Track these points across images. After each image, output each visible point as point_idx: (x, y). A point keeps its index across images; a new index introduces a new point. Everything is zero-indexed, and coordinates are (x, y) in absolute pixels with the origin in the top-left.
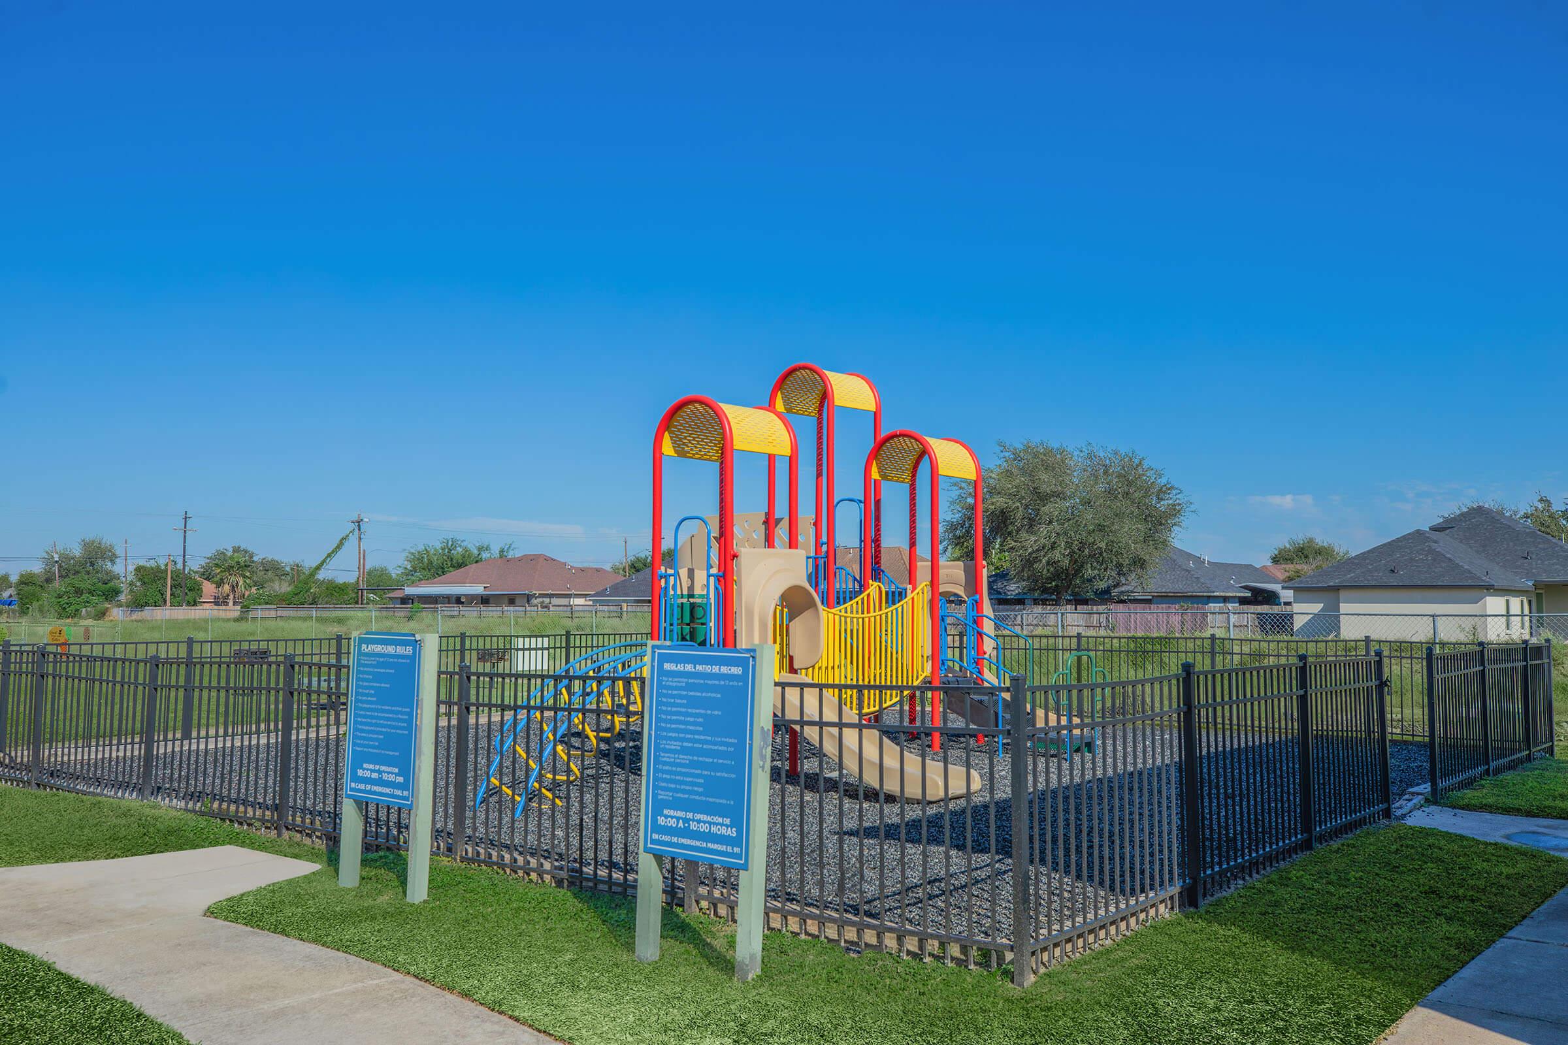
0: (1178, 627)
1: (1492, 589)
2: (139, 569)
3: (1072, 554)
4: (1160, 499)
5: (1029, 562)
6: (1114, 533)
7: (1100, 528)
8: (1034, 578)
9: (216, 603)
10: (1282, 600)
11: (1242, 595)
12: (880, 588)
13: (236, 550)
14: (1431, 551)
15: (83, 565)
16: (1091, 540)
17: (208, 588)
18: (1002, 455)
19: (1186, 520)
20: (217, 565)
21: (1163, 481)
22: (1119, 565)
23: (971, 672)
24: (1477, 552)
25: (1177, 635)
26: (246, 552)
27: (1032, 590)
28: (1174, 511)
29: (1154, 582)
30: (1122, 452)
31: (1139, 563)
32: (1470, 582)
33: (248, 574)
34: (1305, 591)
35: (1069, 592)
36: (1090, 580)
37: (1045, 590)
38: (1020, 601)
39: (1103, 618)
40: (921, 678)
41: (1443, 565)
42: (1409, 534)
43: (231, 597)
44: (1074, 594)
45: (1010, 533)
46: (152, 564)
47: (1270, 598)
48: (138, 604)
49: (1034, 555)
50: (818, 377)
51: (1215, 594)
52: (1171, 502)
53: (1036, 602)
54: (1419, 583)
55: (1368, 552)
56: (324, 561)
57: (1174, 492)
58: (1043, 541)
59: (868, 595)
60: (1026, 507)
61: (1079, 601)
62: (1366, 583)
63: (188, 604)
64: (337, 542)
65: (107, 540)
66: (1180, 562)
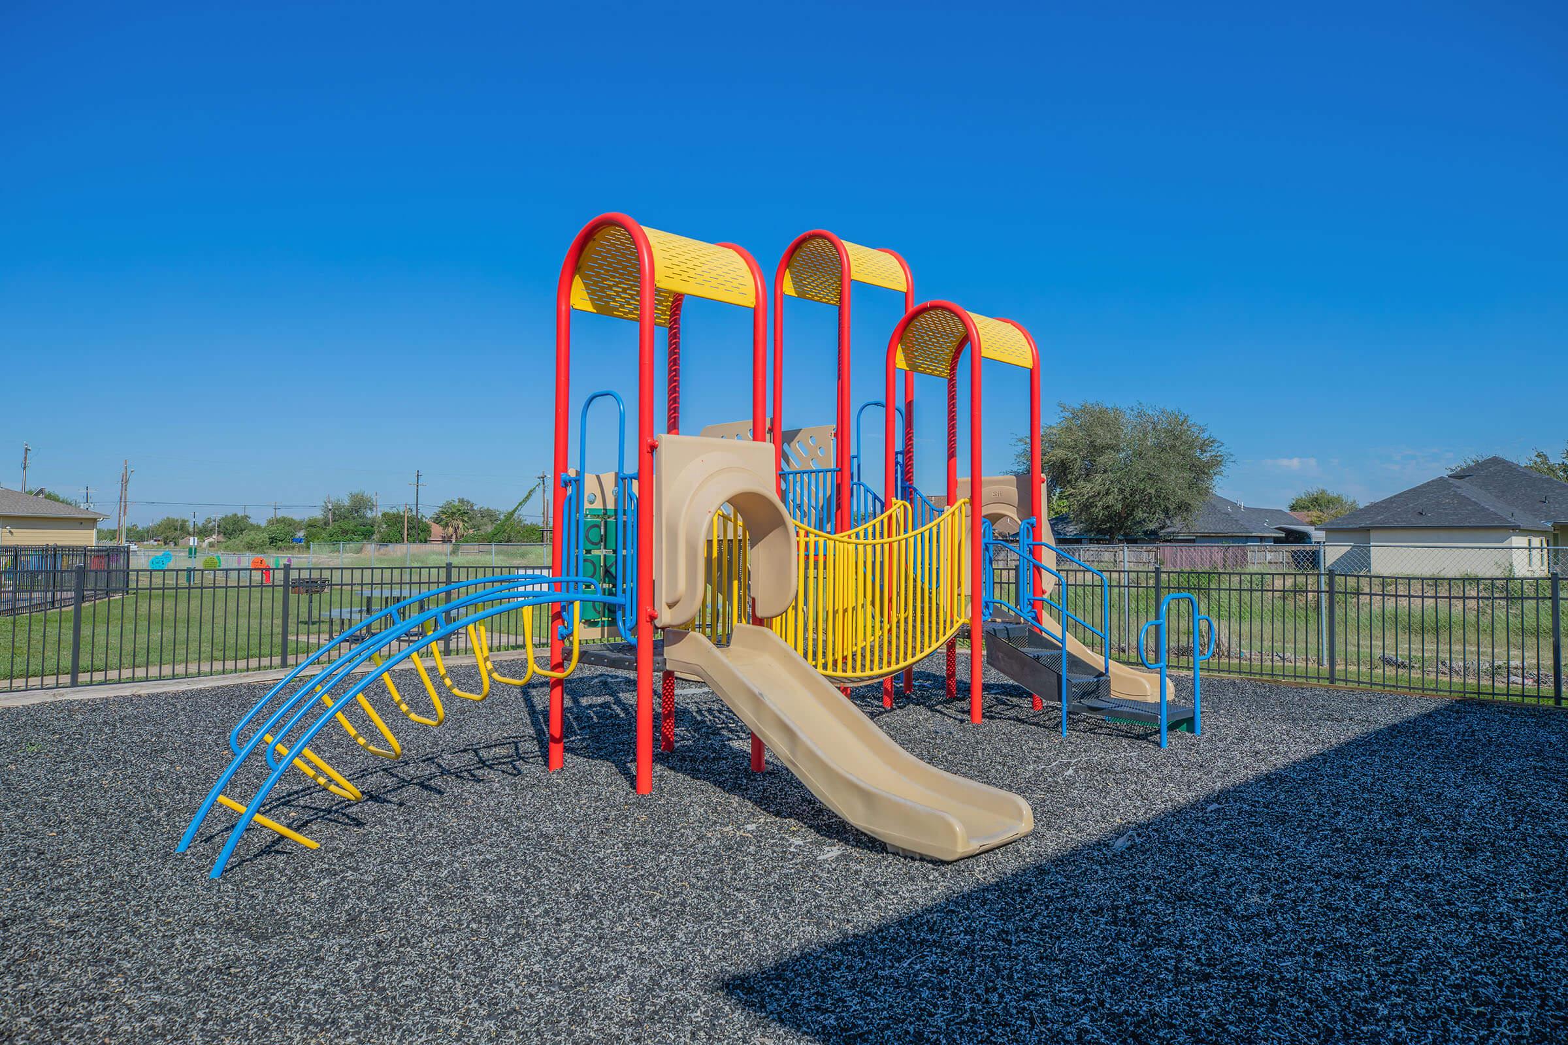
0: (1220, 564)
1: (1517, 530)
2: (384, 515)
3: (1125, 498)
4: (1203, 451)
5: (1086, 507)
6: (1163, 481)
7: (1150, 476)
8: (1092, 521)
9: (444, 541)
10: (1313, 540)
11: (1277, 535)
12: (905, 507)
13: (462, 501)
14: (1456, 495)
15: (351, 512)
16: (1142, 487)
17: (436, 530)
18: (1062, 415)
19: (1228, 469)
20: (443, 513)
21: (1206, 435)
22: (1166, 511)
23: (1027, 615)
24: (1497, 497)
25: (1221, 571)
26: (468, 502)
27: (1088, 531)
28: (1216, 462)
29: (1200, 525)
30: (1169, 410)
31: (1183, 507)
32: (1496, 523)
33: (466, 519)
34: (1335, 531)
35: (1122, 533)
36: (1140, 522)
37: (1099, 531)
38: (1078, 541)
39: (1152, 555)
40: (956, 626)
41: (1470, 508)
42: (1433, 481)
43: (454, 536)
44: (1125, 535)
45: (1069, 482)
46: (395, 511)
47: (1301, 537)
48: (385, 541)
49: (1091, 500)
50: (831, 246)
51: (1253, 534)
52: (1213, 453)
53: (1091, 541)
54: (1447, 524)
55: (1395, 496)
56: (517, 508)
57: (1216, 445)
58: (1098, 488)
59: (890, 517)
60: (1084, 458)
61: (1131, 540)
62: (1396, 524)
63: (421, 541)
64: (526, 494)
65: (369, 493)
66: (1217, 507)
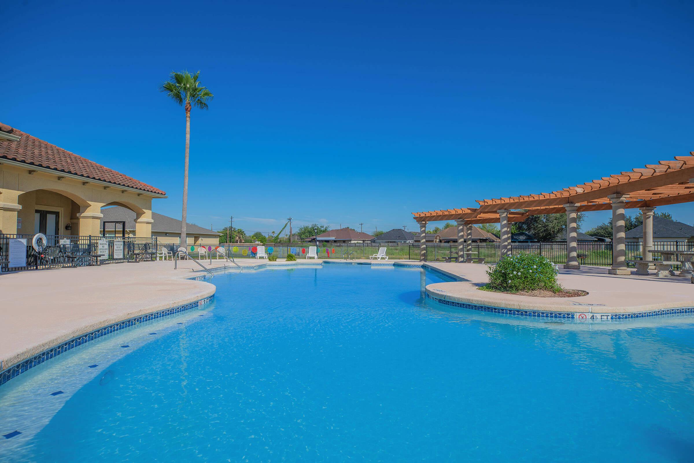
64: (285, 225)
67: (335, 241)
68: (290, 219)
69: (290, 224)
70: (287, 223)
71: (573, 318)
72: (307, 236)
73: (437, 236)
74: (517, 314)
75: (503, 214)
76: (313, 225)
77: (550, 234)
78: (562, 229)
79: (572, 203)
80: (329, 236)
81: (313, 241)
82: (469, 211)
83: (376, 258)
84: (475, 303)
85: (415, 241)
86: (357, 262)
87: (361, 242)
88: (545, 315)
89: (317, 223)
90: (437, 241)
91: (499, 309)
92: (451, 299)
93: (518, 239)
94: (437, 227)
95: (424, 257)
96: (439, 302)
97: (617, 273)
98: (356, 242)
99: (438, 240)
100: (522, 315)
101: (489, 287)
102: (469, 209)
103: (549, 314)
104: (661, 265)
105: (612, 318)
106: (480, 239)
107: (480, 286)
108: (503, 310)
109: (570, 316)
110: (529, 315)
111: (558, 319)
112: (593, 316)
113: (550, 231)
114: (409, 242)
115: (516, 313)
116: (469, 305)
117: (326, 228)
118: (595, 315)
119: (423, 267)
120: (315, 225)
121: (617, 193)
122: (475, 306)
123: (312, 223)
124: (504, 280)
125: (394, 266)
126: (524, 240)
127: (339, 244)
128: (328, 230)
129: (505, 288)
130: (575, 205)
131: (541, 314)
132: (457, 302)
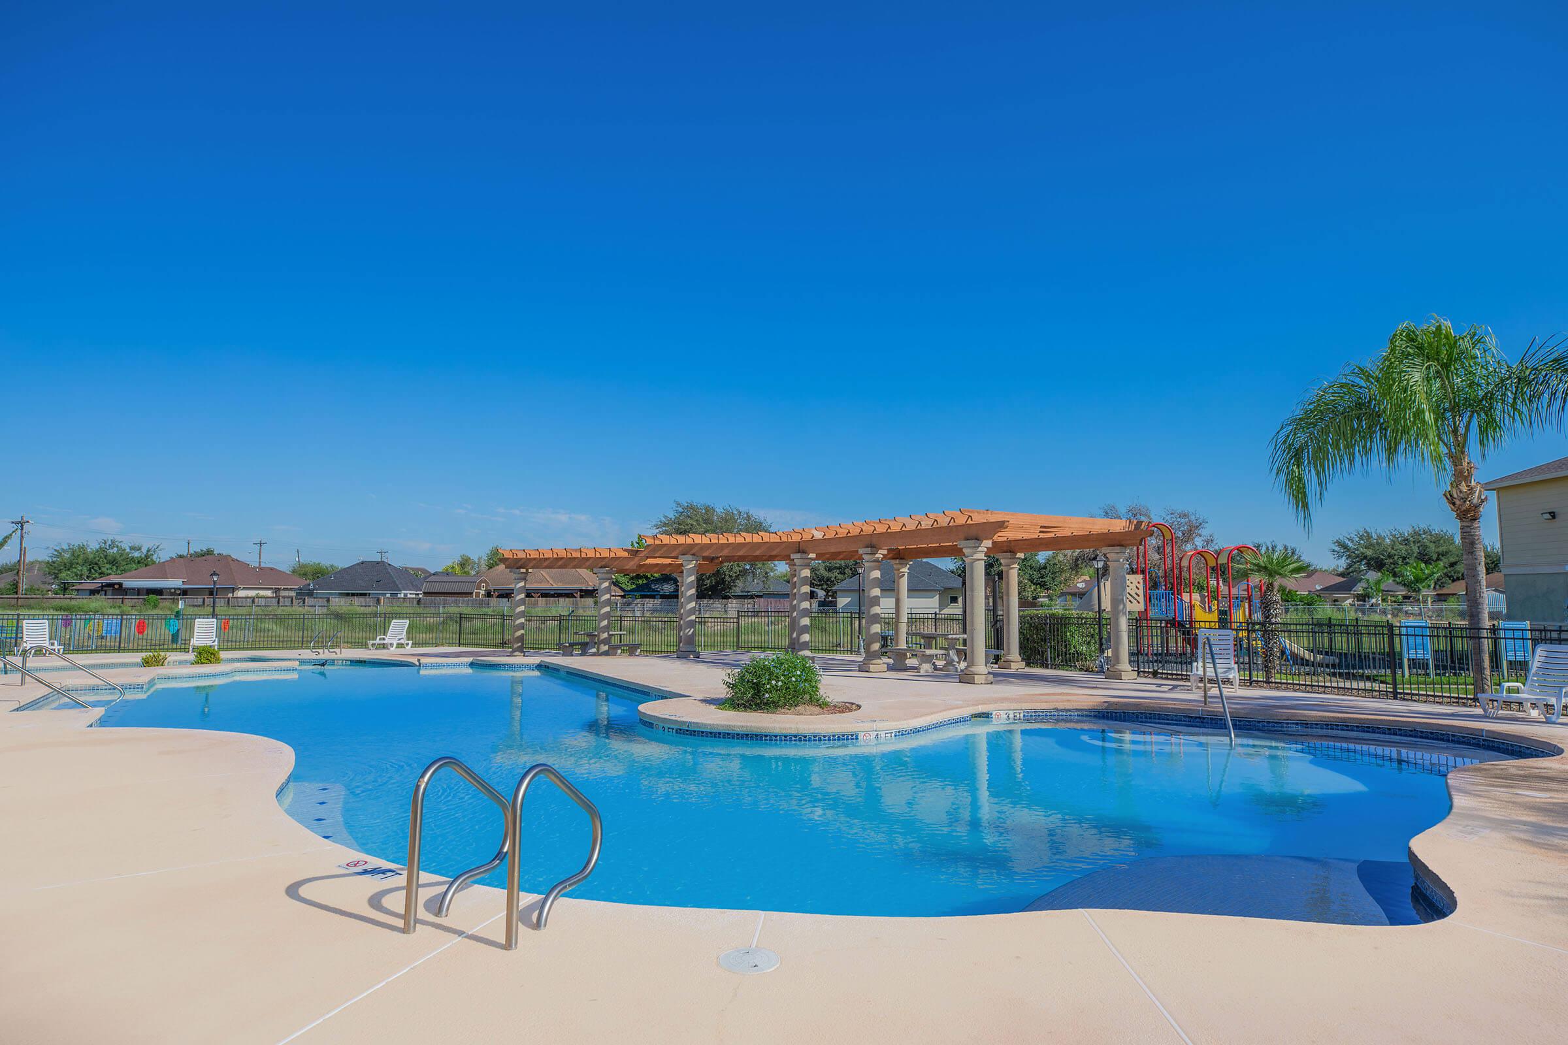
67: (185, 592)
68: (21, 524)
69: (22, 537)
70: (11, 535)
71: (857, 739)
72: (81, 575)
73: (482, 582)
74: (795, 740)
75: (688, 564)
76: (105, 543)
77: (723, 581)
78: (746, 572)
79: (804, 552)
80: (164, 576)
81: (106, 591)
82: (626, 554)
83: (384, 646)
84: (738, 730)
85: (424, 593)
86: (350, 659)
87: (269, 593)
88: (827, 738)
89: (118, 538)
90: (479, 592)
91: (771, 736)
92: (700, 727)
93: (659, 591)
94: (467, 554)
95: (520, 644)
96: (676, 733)
97: (871, 670)
98: (252, 593)
99: (482, 592)
100: (800, 740)
101: (733, 703)
102: (625, 550)
103: (832, 737)
104: (923, 655)
105: (895, 736)
106: (581, 591)
107: (718, 703)
108: (776, 736)
109: (854, 737)
110: (809, 741)
111: (841, 742)
112: (877, 735)
113: (725, 575)
114: (405, 595)
115: (793, 738)
116: (729, 734)
117: (148, 551)
118: (879, 733)
119: (540, 667)
120: (113, 541)
121: (872, 546)
122: (738, 735)
123: (100, 538)
124: (755, 694)
125: (472, 668)
126: (672, 592)
127: (200, 601)
128: (154, 557)
129: (757, 705)
130: (809, 556)
131: (822, 737)
132: (708, 730)
